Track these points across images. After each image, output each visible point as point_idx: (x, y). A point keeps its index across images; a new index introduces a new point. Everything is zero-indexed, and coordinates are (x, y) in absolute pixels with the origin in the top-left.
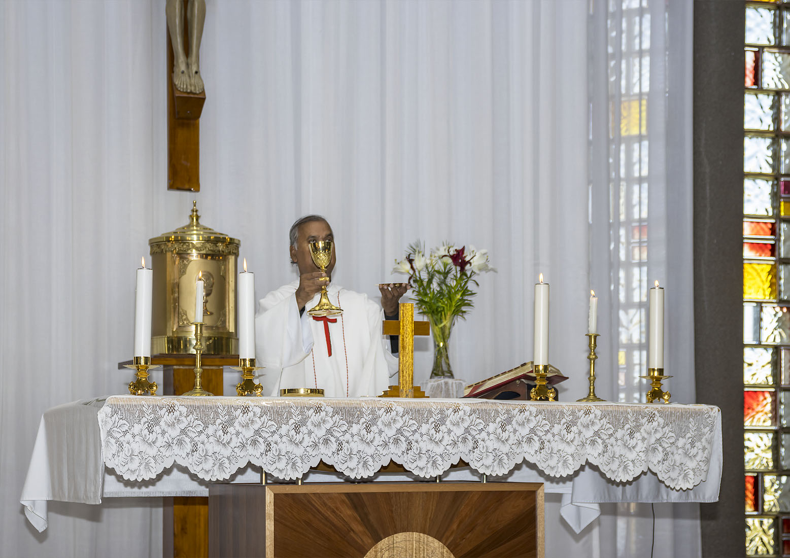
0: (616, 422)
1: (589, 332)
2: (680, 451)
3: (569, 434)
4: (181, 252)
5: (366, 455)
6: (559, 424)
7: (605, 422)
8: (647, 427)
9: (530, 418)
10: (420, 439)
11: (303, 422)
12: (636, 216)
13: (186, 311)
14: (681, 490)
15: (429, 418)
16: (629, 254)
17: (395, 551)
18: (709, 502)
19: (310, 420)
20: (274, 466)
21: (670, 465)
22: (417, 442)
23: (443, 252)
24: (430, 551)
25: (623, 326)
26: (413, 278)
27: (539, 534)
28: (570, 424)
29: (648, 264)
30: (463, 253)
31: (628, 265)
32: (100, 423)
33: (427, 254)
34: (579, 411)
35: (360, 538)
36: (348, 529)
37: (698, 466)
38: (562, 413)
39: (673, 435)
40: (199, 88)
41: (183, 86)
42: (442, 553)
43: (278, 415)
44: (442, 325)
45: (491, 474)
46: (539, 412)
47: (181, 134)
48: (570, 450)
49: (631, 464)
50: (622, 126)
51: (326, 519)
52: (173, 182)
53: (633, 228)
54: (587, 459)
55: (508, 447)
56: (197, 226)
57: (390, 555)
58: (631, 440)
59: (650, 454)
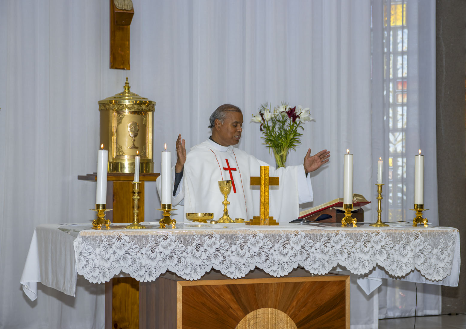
0: (395, 240)
1: (377, 183)
2: (434, 257)
3: (366, 248)
4: (119, 110)
5: (240, 263)
6: (360, 242)
7: (388, 240)
8: (414, 242)
9: (342, 239)
10: (274, 253)
11: (201, 245)
12: (400, 75)
13: (121, 146)
14: (435, 281)
15: (279, 240)
16: (395, 98)
17: (257, 320)
18: (452, 286)
19: (206, 243)
20: (183, 272)
21: (428, 265)
22: (272, 255)
23: (282, 109)
24: (279, 319)
25: (392, 143)
26: (263, 125)
27: (347, 307)
28: (367, 242)
29: (407, 105)
30: (294, 110)
31: (395, 105)
32: (75, 248)
33: (272, 111)
34: (372, 234)
35: (236, 312)
36: (228, 307)
37: (446, 266)
38: (362, 235)
39: (430, 247)
40: (130, 7)
41: (120, 6)
42: (287, 321)
43: (186, 240)
44: (281, 154)
45: (317, 274)
46: (347, 235)
47: (119, 34)
48: (367, 258)
49: (404, 265)
50: (392, 19)
51: (215, 301)
52: (113, 64)
53: (398, 83)
54: (377, 263)
55: (328, 256)
56: (128, 93)
57: (254, 323)
58: (404, 250)
59: (416, 259)
